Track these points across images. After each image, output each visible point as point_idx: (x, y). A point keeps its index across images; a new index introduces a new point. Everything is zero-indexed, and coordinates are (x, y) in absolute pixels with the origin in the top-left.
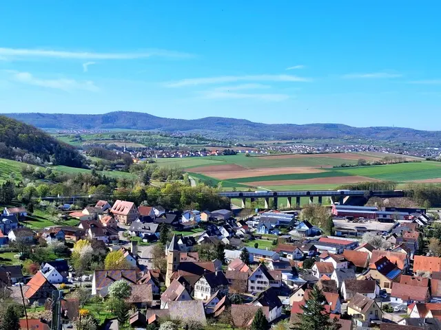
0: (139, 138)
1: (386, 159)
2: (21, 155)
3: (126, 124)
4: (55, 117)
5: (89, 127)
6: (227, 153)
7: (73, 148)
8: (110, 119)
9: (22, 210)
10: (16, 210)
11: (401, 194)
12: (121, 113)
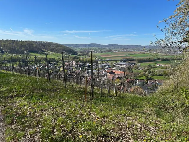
0: (93, 49)
1: (140, 53)
2: (65, 53)
3: (92, 46)
4: (79, 45)
5: (86, 47)
6: (109, 52)
7: (76, 51)
8: (90, 45)
9: (56, 63)
10: (54, 63)
11: (134, 60)
12: (92, 44)
